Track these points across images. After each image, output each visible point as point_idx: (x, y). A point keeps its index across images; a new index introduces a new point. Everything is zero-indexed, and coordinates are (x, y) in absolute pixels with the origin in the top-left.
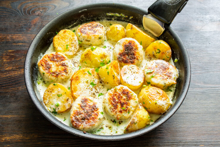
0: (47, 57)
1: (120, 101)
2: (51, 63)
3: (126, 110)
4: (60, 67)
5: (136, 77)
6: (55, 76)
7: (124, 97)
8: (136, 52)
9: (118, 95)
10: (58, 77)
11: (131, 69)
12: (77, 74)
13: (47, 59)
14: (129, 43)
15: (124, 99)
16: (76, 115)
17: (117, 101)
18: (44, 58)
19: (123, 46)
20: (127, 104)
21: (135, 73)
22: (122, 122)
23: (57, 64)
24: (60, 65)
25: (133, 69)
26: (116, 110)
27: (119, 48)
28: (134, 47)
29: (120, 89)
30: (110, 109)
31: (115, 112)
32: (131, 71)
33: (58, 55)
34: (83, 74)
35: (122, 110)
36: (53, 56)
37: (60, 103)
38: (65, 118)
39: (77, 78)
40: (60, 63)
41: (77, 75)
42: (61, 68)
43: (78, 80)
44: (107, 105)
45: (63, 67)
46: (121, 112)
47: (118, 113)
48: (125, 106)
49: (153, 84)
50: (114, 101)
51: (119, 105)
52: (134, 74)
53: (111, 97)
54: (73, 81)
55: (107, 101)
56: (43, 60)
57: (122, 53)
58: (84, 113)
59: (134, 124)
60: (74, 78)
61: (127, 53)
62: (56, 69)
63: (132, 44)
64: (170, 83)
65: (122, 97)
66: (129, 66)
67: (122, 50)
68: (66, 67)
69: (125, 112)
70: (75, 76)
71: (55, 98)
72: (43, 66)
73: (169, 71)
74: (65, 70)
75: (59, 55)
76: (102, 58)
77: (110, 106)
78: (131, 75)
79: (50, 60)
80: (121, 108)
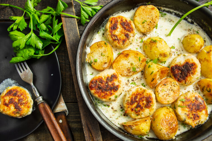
0: (121, 19)
1: (139, 102)
2: (119, 26)
3: (137, 112)
4: (123, 35)
5: (169, 95)
6: (113, 39)
7: (145, 102)
8: (190, 76)
9: (142, 96)
10: (115, 42)
11: (173, 85)
12: (130, 52)
13: (119, 20)
14: (192, 64)
15: (143, 104)
16: (98, 80)
17: (137, 100)
18: (118, 18)
19: (185, 61)
20: (142, 108)
21: (173, 91)
22: (127, 116)
23: (122, 31)
24: (124, 33)
25: (174, 86)
26: (130, 106)
27: (181, 60)
28: (192, 71)
29: (147, 94)
30: (127, 100)
31: (128, 106)
32: (171, 86)
33: (129, 24)
34: (135, 56)
35: (134, 109)
36: (126, 22)
37: (98, 61)
38: (93, 73)
39: (127, 55)
40: (125, 32)
41: (128, 53)
42: (123, 37)
43: (127, 57)
44: (128, 96)
45: (125, 37)
46: (132, 110)
47: (129, 109)
48: (139, 109)
49: (176, 111)
50: (135, 98)
51: (135, 104)
52: (170, 91)
53: (136, 94)
54: (121, 55)
55: (131, 93)
56: (116, 19)
57: (179, 67)
58: (105, 84)
59: (130, 128)
60: (125, 53)
61: (183, 70)
62: (119, 34)
63: (193, 67)
64: (189, 123)
65: (143, 101)
66: (174, 82)
67: (181, 64)
68: (127, 39)
69: (135, 113)
70: (126, 52)
71: (98, 54)
72: (111, 23)
73: (199, 114)
74: (124, 41)
75: (131, 25)
76: (161, 55)
77: (129, 99)
78: (168, 90)
79: (120, 24)
80: (135, 107)
